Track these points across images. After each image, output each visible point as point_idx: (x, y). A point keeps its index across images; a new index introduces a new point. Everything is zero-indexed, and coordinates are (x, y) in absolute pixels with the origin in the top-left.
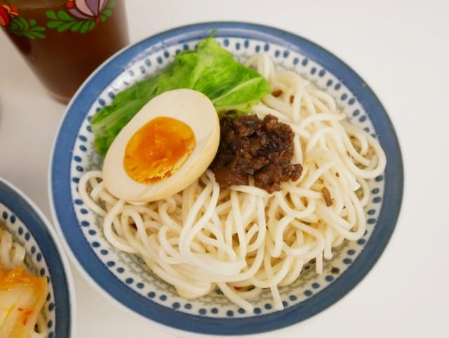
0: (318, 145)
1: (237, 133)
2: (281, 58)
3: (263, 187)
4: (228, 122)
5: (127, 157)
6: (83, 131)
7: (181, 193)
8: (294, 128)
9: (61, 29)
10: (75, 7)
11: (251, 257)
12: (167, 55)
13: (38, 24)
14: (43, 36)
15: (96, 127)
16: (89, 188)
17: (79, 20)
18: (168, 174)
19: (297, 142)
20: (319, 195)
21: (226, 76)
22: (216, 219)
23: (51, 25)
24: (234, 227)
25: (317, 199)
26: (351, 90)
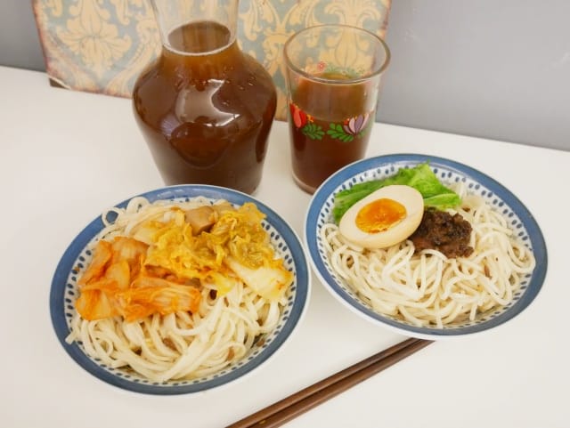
0: (488, 240)
1: (433, 221)
2: (473, 189)
3: (445, 254)
4: (429, 214)
5: (359, 217)
6: (329, 200)
7: (386, 250)
8: (473, 226)
9: (334, 137)
10: (348, 125)
11: (427, 297)
12: (393, 169)
13: (322, 130)
14: (320, 138)
15: (337, 200)
16: (327, 233)
17: (347, 133)
18: (385, 230)
19: (473, 235)
20: (481, 268)
21: (432, 189)
22: (408, 267)
23: (329, 132)
24: (419, 275)
25: (480, 272)
26: (520, 218)
